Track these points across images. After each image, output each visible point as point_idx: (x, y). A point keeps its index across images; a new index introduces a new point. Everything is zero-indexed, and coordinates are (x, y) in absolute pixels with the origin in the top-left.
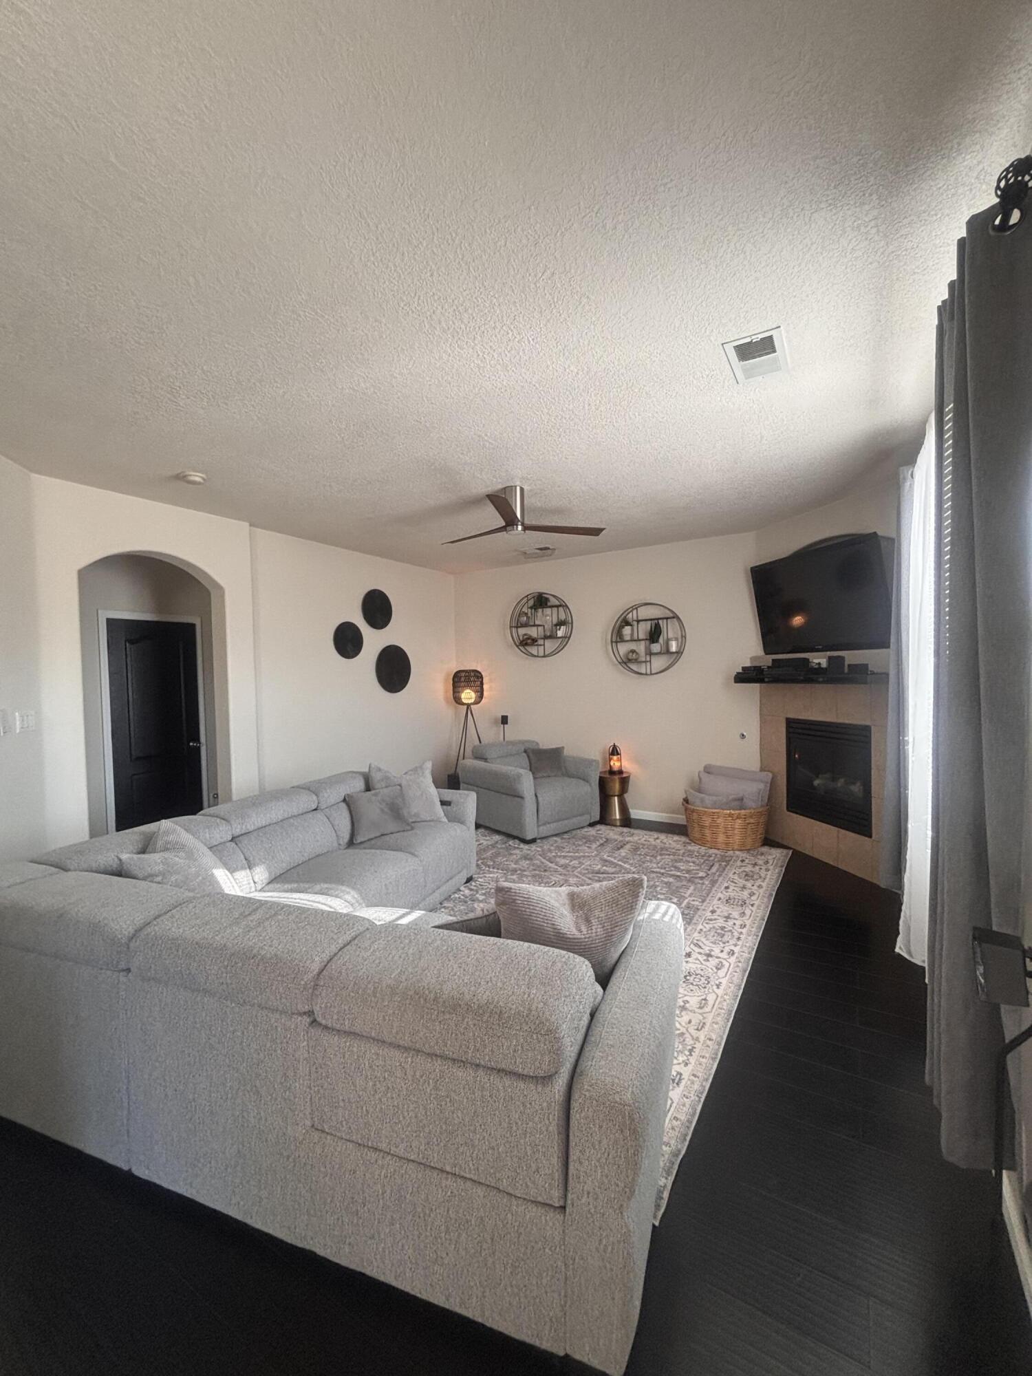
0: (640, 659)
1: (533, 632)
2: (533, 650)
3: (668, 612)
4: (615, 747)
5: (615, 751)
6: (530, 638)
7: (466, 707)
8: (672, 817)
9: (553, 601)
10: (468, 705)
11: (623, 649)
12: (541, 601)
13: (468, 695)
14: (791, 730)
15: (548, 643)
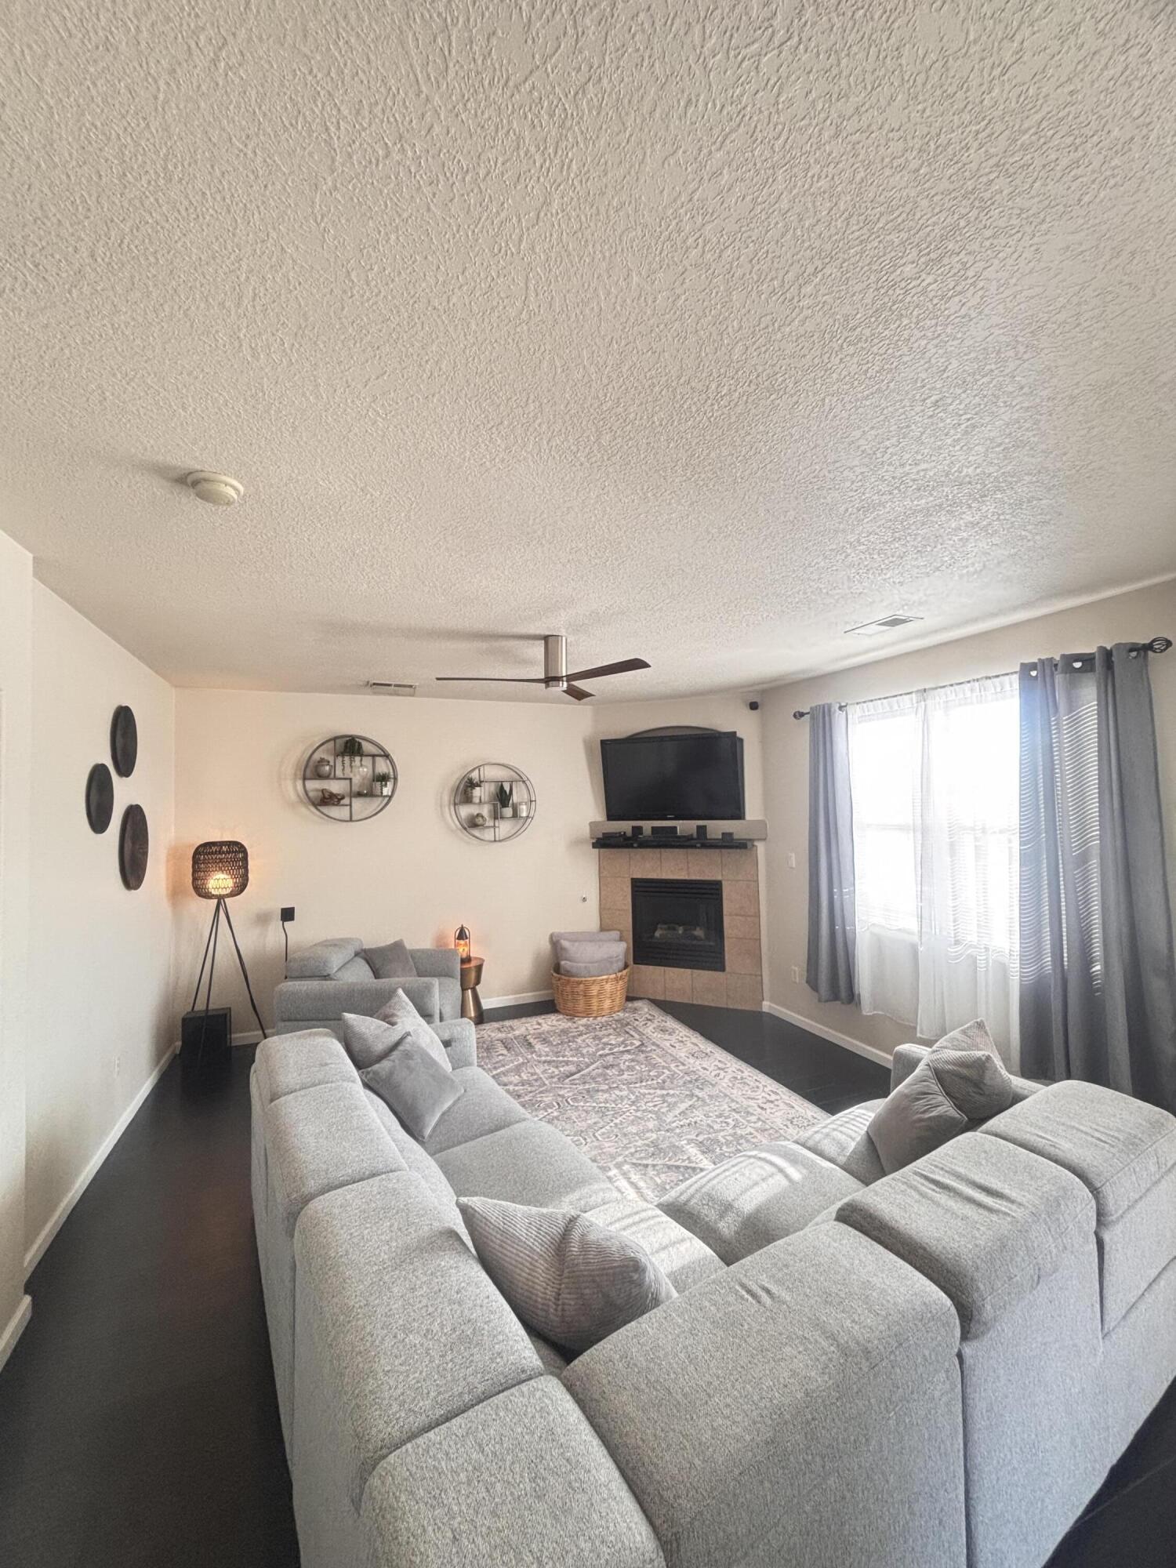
0: (487, 824)
1: (335, 787)
2: (334, 811)
3: (514, 774)
4: (462, 930)
5: (462, 935)
6: (332, 796)
7: (215, 901)
8: (524, 997)
9: (367, 747)
10: (220, 899)
11: (465, 811)
12: (351, 747)
13: (220, 881)
14: (636, 889)
15: (357, 803)
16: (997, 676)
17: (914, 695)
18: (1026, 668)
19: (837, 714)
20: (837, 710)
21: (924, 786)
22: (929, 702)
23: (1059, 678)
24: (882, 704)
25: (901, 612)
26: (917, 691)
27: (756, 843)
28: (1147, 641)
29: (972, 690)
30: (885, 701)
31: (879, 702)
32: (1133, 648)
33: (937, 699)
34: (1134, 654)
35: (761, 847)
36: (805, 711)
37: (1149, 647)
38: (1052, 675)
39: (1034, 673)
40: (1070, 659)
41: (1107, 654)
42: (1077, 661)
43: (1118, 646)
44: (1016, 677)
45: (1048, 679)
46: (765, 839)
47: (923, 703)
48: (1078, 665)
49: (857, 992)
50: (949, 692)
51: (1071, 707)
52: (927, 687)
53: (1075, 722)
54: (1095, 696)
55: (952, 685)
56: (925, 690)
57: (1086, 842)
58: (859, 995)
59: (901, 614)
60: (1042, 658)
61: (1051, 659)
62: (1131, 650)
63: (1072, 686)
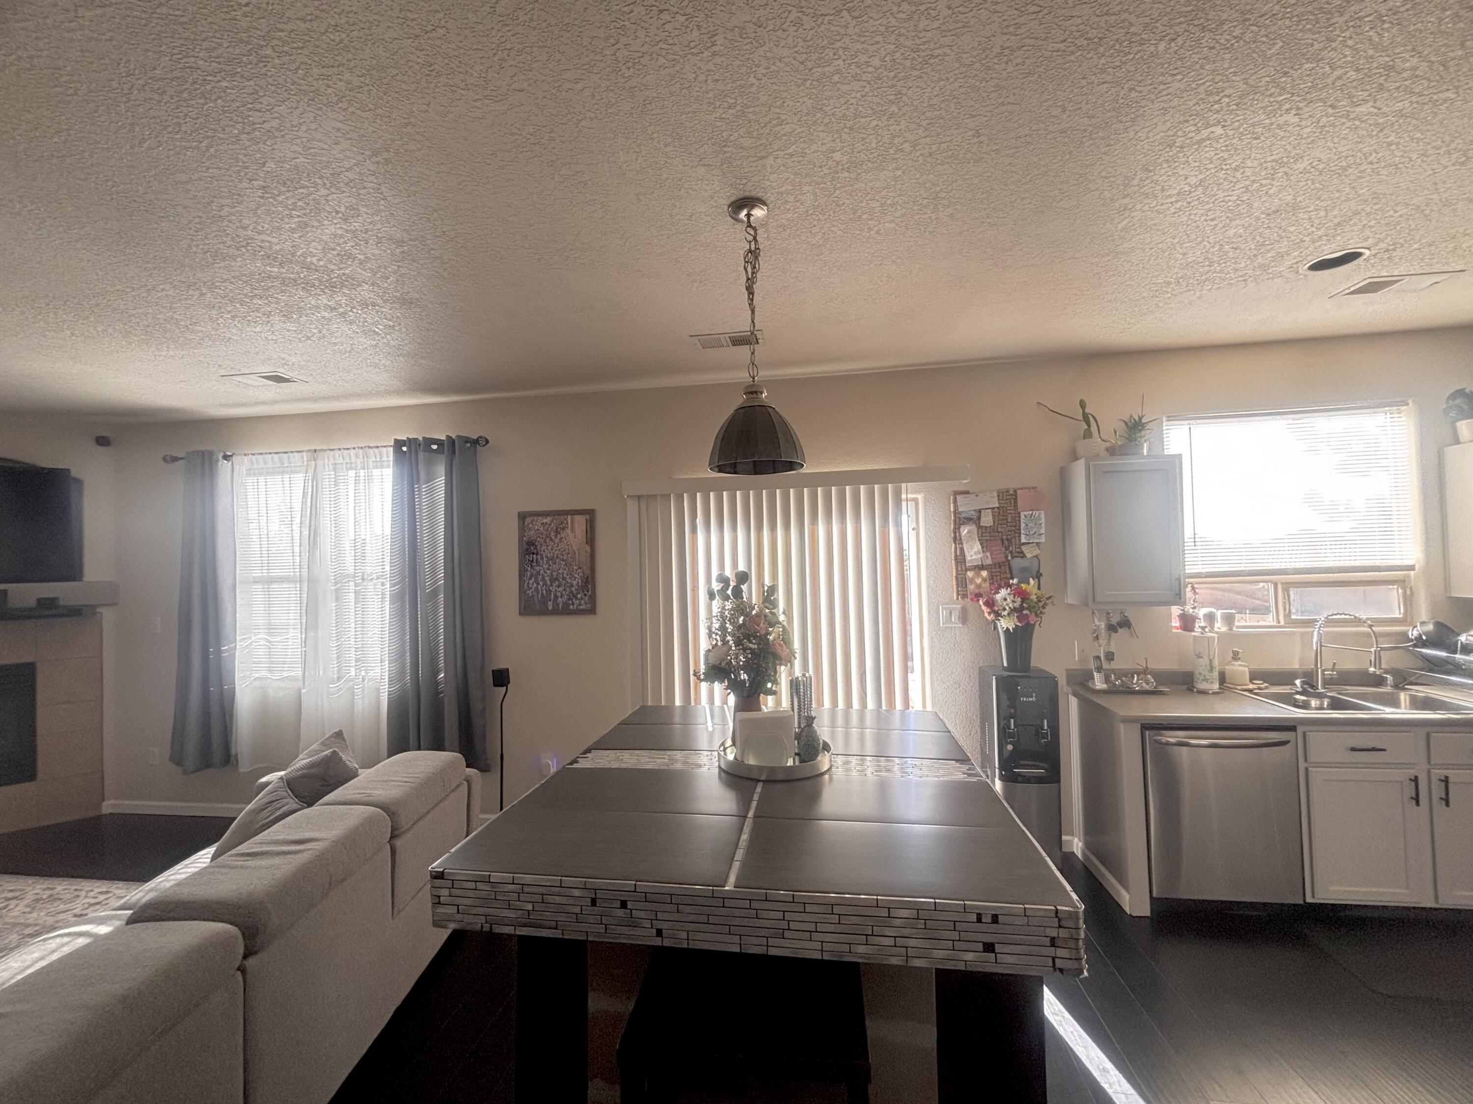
16: (378, 447)
17: (304, 454)
18: (398, 444)
19: (220, 463)
20: (220, 458)
21: (312, 538)
22: (319, 462)
23: (421, 455)
24: (272, 458)
25: (282, 370)
26: (309, 451)
27: (99, 610)
28: (475, 438)
29: (357, 456)
30: (276, 456)
31: (270, 456)
32: (467, 440)
33: (327, 461)
34: (469, 445)
35: (108, 616)
36: (180, 456)
37: (476, 442)
38: (416, 451)
39: (405, 449)
40: (429, 441)
41: (451, 441)
42: (434, 444)
43: (459, 437)
44: (392, 449)
45: (413, 454)
46: (115, 604)
47: (313, 463)
48: (435, 447)
49: (233, 753)
50: (337, 456)
51: (430, 479)
52: (317, 448)
53: (431, 491)
54: (444, 473)
55: (340, 449)
56: (315, 451)
57: (436, 582)
58: (236, 755)
59: (283, 372)
60: (411, 437)
61: (417, 439)
62: (467, 442)
63: (430, 463)
